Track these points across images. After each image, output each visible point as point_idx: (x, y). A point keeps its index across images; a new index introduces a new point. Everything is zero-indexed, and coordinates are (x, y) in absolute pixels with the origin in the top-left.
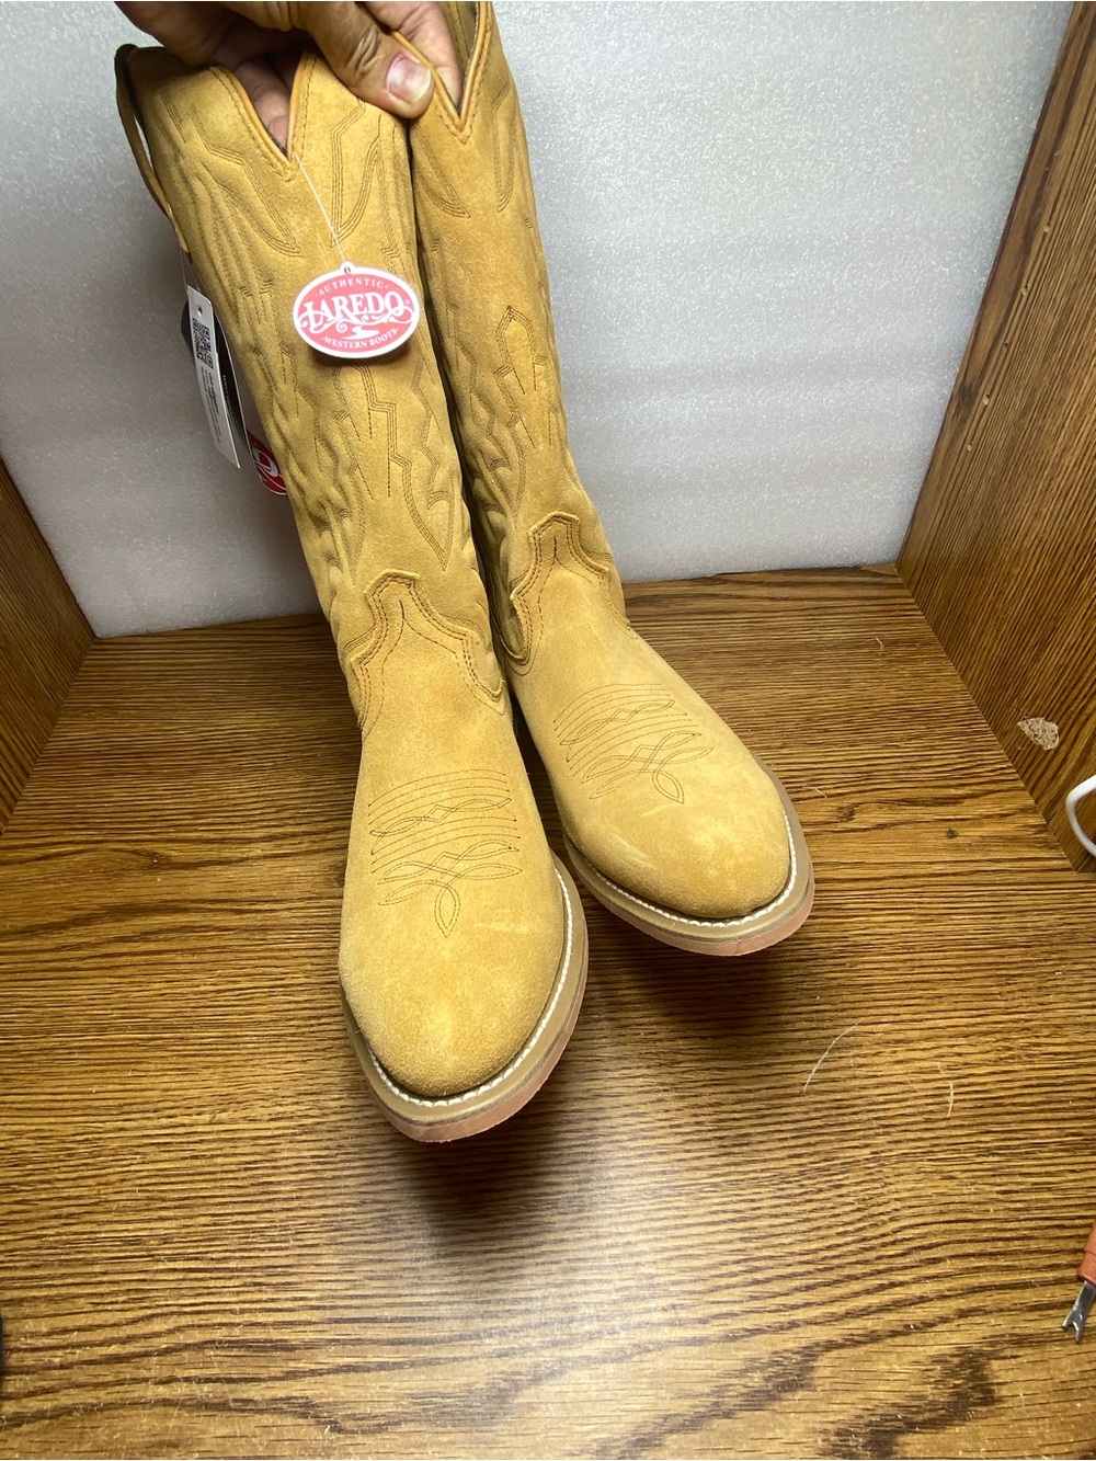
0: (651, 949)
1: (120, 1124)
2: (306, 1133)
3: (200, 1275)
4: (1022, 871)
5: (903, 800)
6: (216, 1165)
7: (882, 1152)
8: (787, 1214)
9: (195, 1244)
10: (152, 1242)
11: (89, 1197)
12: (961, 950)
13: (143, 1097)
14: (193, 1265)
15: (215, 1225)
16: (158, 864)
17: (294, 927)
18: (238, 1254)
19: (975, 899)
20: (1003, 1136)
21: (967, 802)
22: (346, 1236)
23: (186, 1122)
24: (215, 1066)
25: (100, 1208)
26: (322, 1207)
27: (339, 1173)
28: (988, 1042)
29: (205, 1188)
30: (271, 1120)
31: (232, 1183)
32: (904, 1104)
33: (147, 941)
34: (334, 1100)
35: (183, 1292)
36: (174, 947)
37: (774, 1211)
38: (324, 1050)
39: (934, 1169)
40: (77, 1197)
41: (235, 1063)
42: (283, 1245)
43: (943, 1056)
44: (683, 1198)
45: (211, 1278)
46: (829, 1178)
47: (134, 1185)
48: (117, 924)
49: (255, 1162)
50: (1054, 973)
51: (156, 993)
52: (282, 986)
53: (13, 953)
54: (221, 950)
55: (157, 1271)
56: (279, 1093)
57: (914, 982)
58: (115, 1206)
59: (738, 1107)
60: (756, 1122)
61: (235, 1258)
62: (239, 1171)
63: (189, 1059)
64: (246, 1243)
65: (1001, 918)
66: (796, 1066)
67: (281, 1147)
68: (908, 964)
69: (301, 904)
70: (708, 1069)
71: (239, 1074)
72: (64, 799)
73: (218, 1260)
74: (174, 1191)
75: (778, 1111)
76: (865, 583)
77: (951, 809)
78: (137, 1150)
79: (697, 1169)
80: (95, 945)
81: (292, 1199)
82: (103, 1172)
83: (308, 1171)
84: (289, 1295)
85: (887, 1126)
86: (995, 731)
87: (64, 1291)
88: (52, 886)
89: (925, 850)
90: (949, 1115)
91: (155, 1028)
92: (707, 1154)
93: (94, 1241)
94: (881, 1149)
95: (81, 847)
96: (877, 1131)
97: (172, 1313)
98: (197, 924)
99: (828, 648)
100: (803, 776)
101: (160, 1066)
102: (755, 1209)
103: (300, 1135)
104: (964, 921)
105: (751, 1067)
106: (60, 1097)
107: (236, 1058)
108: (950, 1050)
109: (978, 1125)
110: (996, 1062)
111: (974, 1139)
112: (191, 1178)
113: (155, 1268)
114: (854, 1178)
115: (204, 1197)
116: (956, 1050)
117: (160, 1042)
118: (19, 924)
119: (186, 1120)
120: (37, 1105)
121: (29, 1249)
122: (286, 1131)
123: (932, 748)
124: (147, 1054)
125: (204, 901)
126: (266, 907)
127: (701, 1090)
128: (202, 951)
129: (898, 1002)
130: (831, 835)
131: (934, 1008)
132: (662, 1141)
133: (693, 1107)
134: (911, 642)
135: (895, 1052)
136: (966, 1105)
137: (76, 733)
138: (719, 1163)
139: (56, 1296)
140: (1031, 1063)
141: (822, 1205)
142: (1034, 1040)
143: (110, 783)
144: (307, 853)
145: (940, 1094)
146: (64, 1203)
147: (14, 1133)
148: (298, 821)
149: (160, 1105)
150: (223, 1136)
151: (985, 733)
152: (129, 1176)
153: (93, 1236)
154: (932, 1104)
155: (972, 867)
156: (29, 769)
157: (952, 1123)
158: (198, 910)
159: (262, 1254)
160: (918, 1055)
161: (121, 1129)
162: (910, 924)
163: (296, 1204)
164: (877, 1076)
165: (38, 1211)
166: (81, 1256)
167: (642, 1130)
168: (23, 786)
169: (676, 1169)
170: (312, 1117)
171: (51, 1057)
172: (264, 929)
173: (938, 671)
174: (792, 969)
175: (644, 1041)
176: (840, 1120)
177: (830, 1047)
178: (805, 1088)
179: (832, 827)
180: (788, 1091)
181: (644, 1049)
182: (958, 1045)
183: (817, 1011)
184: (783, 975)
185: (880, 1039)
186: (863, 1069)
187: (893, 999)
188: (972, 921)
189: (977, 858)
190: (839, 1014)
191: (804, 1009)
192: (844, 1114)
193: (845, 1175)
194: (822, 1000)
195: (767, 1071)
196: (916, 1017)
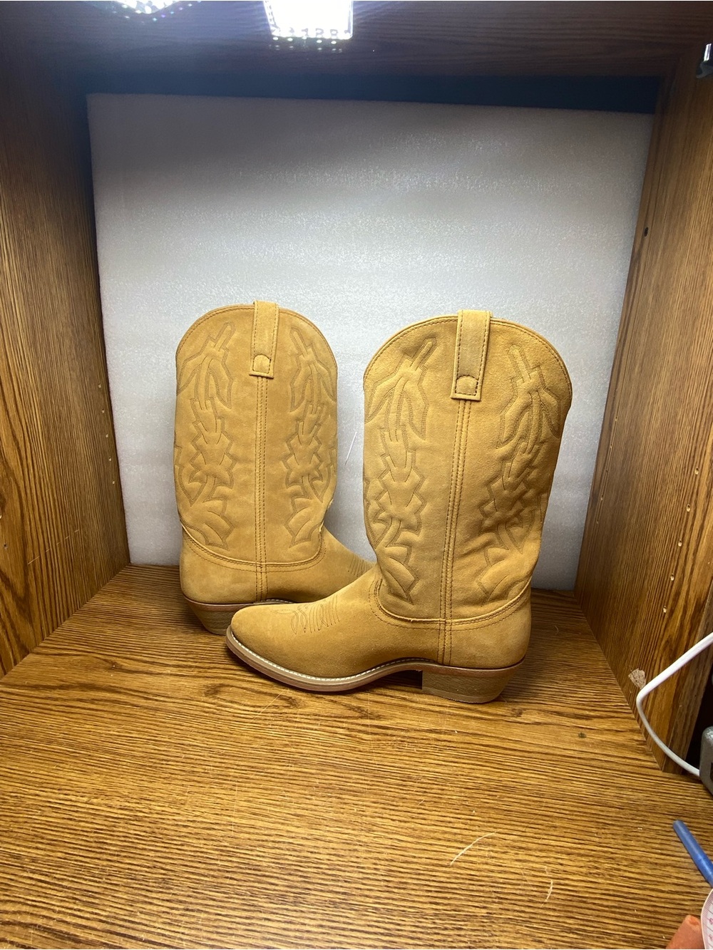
0: (375, 764)
1: (37, 792)
2: (137, 820)
3: (44, 885)
4: (624, 764)
5: (554, 712)
6: (80, 826)
7: (495, 914)
8: (419, 939)
9: (50, 867)
10: (26, 860)
12: (575, 802)
13: (56, 781)
14: (43, 878)
15: (65, 859)
16: (114, 667)
17: (173, 712)
18: (70, 879)
19: (591, 775)
20: (582, 922)
21: (595, 720)
22: (137, 884)
24: (101, 773)
25: (7, 834)
26: (129, 864)
27: (147, 847)
28: (583, 861)
29: (68, 837)
30: (120, 809)
31: (84, 838)
32: (516, 887)
33: (93, 703)
34: (159, 806)
35: (31, 892)
36: (105, 709)
37: (411, 935)
38: (164, 778)
39: (529, 933)
41: (113, 775)
42: (98, 880)
43: (550, 863)
44: (352, 912)
45: (50, 889)
46: (454, 922)
47: (30, 827)
48: (81, 693)
49: (102, 830)
50: (637, 828)
51: (87, 730)
52: (154, 740)
54: (130, 715)
55: (22, 877)
56: (130, 795)
57: (540, 815)
58: (15, 835)
59: (405, 865)
60: (414, 877)
61: (68, 880)
62: (91, 832)
63: (89, 767)
64: (78, 874)
65: (606, 789)
66: (449, 849)
67: (120, 825)
68: (538, 804)
69: (181, 701)
70: (391, 839)
71: (111, 780)
72: (81, 630)
73: (59, 879)
74: (52, 835)
75: (430, 873)
77: (584, 722)
78: (40, 808)
79: (367, 896)
80: (65, 700)
81: (114, 855)
82: (17, 815)
83: (129, 842)
84: (90, 910)
85: (502, 898)
86: (620, 684)
88: (57, 668)
89: (563, 742)
90: (546, 901)
91: (78, 747)
92: (376, 889)
94: (495, 912)
95: (80, 653)
96: (494, 900)
97: (20, 903)
98: (122, 700)
101: (72, 767)
102: (399, 930)
103: (133, 821)
105: (419, 843)
106: (12, 771)
107: (114, 772)
108: (555, 860)
109: (565, 911)
110: (586, 875)
111: (561, 920)
112: (63, 830)
113: (22, 874)
114: (471, 926)
115: (65, 842)
116: (560, 861)
117: (78, 755)
118: (32, 683)
119: (74, 798)
122: (126, 817)
123: (578, 687)
124: (68, 760)
125: (131, 690)
126: (162, 699)
127: (383, 850)
128: (119, 714)
129: (526, 825)
130: (504, 723)
131: (550, 833)
132: (349, 874)
133: (376, 859)
135: (517, 854)
136: (560, 897)
137: (101, 601)
138: (382, 896)
140: (610, 880)
141: (445, 939)
142: (616, 866)
143: (106, 627)
144: (194, 677)
145: (543, 887)
148: (195, 660)
149: (63, 787)
150: (90, 811)
151: (615, 685)
152: (30, 821)
154: (536, 891)
155: (592, 756)
156: (71, 614)
157: (547, 906)
158: (125, 694)
159: (84, 882)
160: (532, 859)
161: (37, 795)
162: (544, 781)
163: (115, 858)
164: (501, 866)
167: (338, 865)
168: (64, 621)
169: (353, 893)
170: (144, 812)
171: (17, 750)
172: (156, 710)
173: (591, 648)
174: (461, 792)
175: (355, 814)
176: (471, 887)
177: (475, 842)
178: (452, 863)
179: (506, 719)
180: (440, 863)
181: (353, 818)
182: (561, 859)
183: (471, 820)
184: (454, 795)
185: (509, 844)
186: (494, 860)
187: (523, 822)
188: (586, 787)
189: (596, 752)
190: (485, 824)
191: (463, 816)
192: (473, 885)
193: (466, 923)
194: (476, 814)
195: (429, 848)
196: (536, 836)
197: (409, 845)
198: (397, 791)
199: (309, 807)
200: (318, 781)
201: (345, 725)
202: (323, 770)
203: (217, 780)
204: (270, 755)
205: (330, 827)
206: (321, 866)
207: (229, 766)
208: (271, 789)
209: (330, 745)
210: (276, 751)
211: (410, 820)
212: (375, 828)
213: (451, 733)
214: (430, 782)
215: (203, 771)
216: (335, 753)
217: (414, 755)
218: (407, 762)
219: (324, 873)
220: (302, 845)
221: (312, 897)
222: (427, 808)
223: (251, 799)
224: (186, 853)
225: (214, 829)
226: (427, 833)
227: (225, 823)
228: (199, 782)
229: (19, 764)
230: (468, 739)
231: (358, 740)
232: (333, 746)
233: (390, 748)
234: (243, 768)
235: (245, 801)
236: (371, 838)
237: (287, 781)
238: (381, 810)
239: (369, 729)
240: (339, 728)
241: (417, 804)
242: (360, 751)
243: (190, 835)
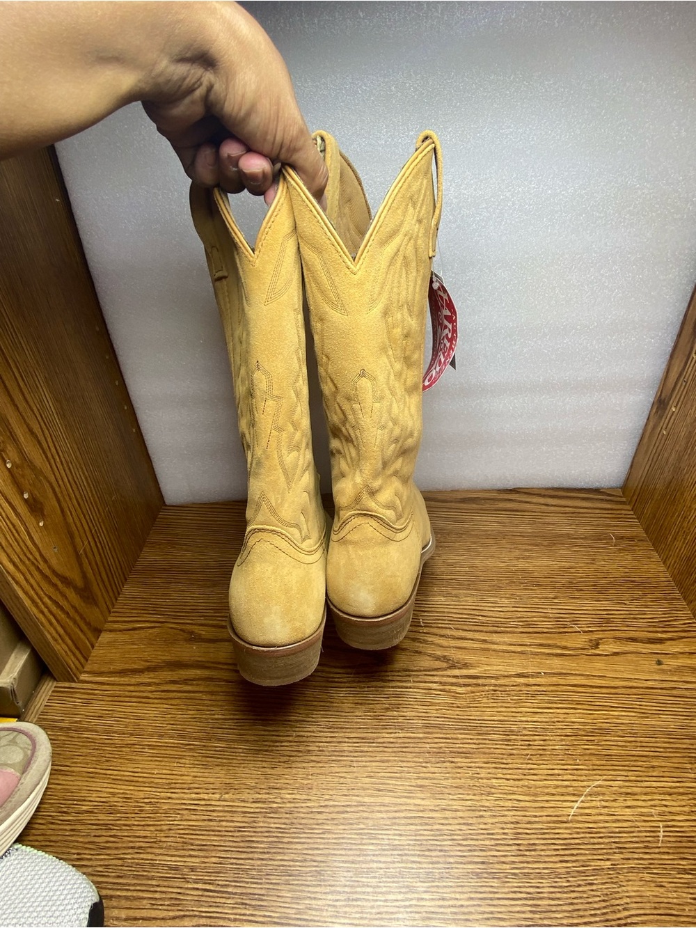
0: (476, 720)
1: (169, 795)
2: (273, 813)
3: (211, 894)
5: (629, 638)
6: (222, 826)
7: (618, 864)
8: (559, 899)
9: (209, 874)
10: (185, 870)
11: (151, 837)
12: (666, 738)
13: (182, 780)
14: (208, 887)
15: (220, 864)
16: (194, 638)
18: (233, 884)
19: (674, 706)
21: (669, 643)
22: (294, 880)
23: (206, 798)
24: (223, 765)
25: (157, 845)
26: (281, 860)
27: (291, 840)
28: (683, 800)
29: (215, 840)
30: (254, 802)
31: (231, 839)
32: (632, 835)
33: (187, 684)
34: (289, 794)
35: (202, 903)
36: (201, 689)
37: (551, 896)
39: (651, 879)
40: (145, 837)
41: (234, 765)
42: (259, 881)
43: (655, 806)
44: (495, 880)
45: (218, 897)
46: (585, 878)
47: (176, 833)
48: (170, 673)
49: (244, 827)
51: (190, 717)
53: (113, 685)
55: (187, 888)
56: (258, 785)
57: (637, 756)
58: (165, 845)
59: (529, 826)
60: (540, 836)
61: (232, 886)
62: (235, 831)
63: (208, 759)
64: (238, 877)
65: (691, 720)
66: (564, 803)
67: (258, 819)
68: (633, 744)
70: (511, 800)
71: (234, 771)
73: (222, 886)
74: (199, 840)
75: (553, 831)
76: (602, 500)
77: (658, 646)
78: (178, 812)
79: (504, 863)
80: (158, 684)
81: (264, 853)
82: (159, 823)
83: (274, 837)
84: (262, 913)
85: (621, 848)
86: (685, 599)
87: (135, 894)
88: (136, 647)
89: (643, 672)
90: (660, 845)
91: (190, 738)
92: (509, 854)
93: (153, 865)
94: (617, 862)
95: (153, 625)
96: (615, 850)
97: (195, 916)
98: (214, 677)
99: (582, 538)
100: (567, 618)
101: (192, 762)
102: (539, 893)
103: (270, 813)
104: (667, 720)
105: (536, 801)
106: (136, 775)
107: (235, 761)
108: (660, 802)
109: (677, 853)
110: (689, 813)
111: (676, 862)
112: (207, 833)
113: (186, 886)
114: (600, 879)
115: (214, 846)
116: (664, 803)
117: (192, 747)
118: (117, 668)
119: (206, 797)
120: (124, 778)
121: (116, 866)
122: (262, 810)
123: (646, 606)
124: (184, 754)
125: (218, 663)
127: (506, 813)
128: (217, 694)
129: (627, 768)
130: (585, 657)
131: (650, 774)
132: (482, 842)
133: (501, 823)
134: (631, 539)
135: (625, 800)
136: (670, 839)
137: (151, 557)
138: (517, 860)
139: (130, 896)
141: (581, 895)
143: (168, 588)
145: (654, 831)
146: (137, 839)
147: (110, 793)
149: (192, 786)
150: (226, 809)
151: (679, 599)
152: (173, 827)
153: (152, 862)
154: (649, 837)
155: (673, 685)
156: (127, 576)
157: (662, 850)
160: (640, 803)
161: (169, 798)
162: (634, 718)
164: (614, 815)
165: (123, 842)
166: (145, 873)
167: (470, 834)
168: (123, 585)
169: (491, 861)
170: (277, 803)
171: (132, 750)
173: (649, 558)
174: (562, 740)
175: (472, 778)
176: (592, 841)
177: (585, 793)
178: (570, 818)
179: (585, 652)
180: (560, 819)
181: (471, 783)
182: (665, 800)
183: (577, 769)
184: (556, 744)
185: (616, 791)
186: (606, 809)
187: (625, 766)
188: (673, 720)
189: (675, 679)
190: (591, 772)
191: (569, 767)
192: (594, 838)
193: (595, 877)
194: (580, 763)
195: (546, 805)
196: (638, 779)
197: (528, 804)
198: (504, 747)
199: (428, 775)
200: (428, 746)
201: (436, 679)
202: (429, 733)
203: (334, 758)
204: (375, 722)
205: (452, 795)
206: (455, 837)
207: (341, 740)
208: (388, 761)
209: (428, 704)
210: (380, 717)
211: (523, 777)
212: (493, 790)
213: (537, 675)
214: (531, 733)
215: (317, 749)
216: (435, 712)
217: (509, 705)
218: (505, 714)
219: (459, 844)
220: (432, 818)
221: (456, 870)
222: (534, 762)
223: (372, 774)
224: (330, 841)
225: (347, 812)
226: (540, 790)
227: (355, 804)
228: (318, 762)
229: (140, 766)
230: (555, 680)
231: (453, 694)
232: (432, 704)
233: (485, 700)
234: (354, 740)
235: (366, 777)
236: (492, 802)
237: (400, 749)
238: (494, 770)
239: (461, 681)
240: (432, 682)
241: (525, 759)
242: (458, 707)
243: (328, 822)
